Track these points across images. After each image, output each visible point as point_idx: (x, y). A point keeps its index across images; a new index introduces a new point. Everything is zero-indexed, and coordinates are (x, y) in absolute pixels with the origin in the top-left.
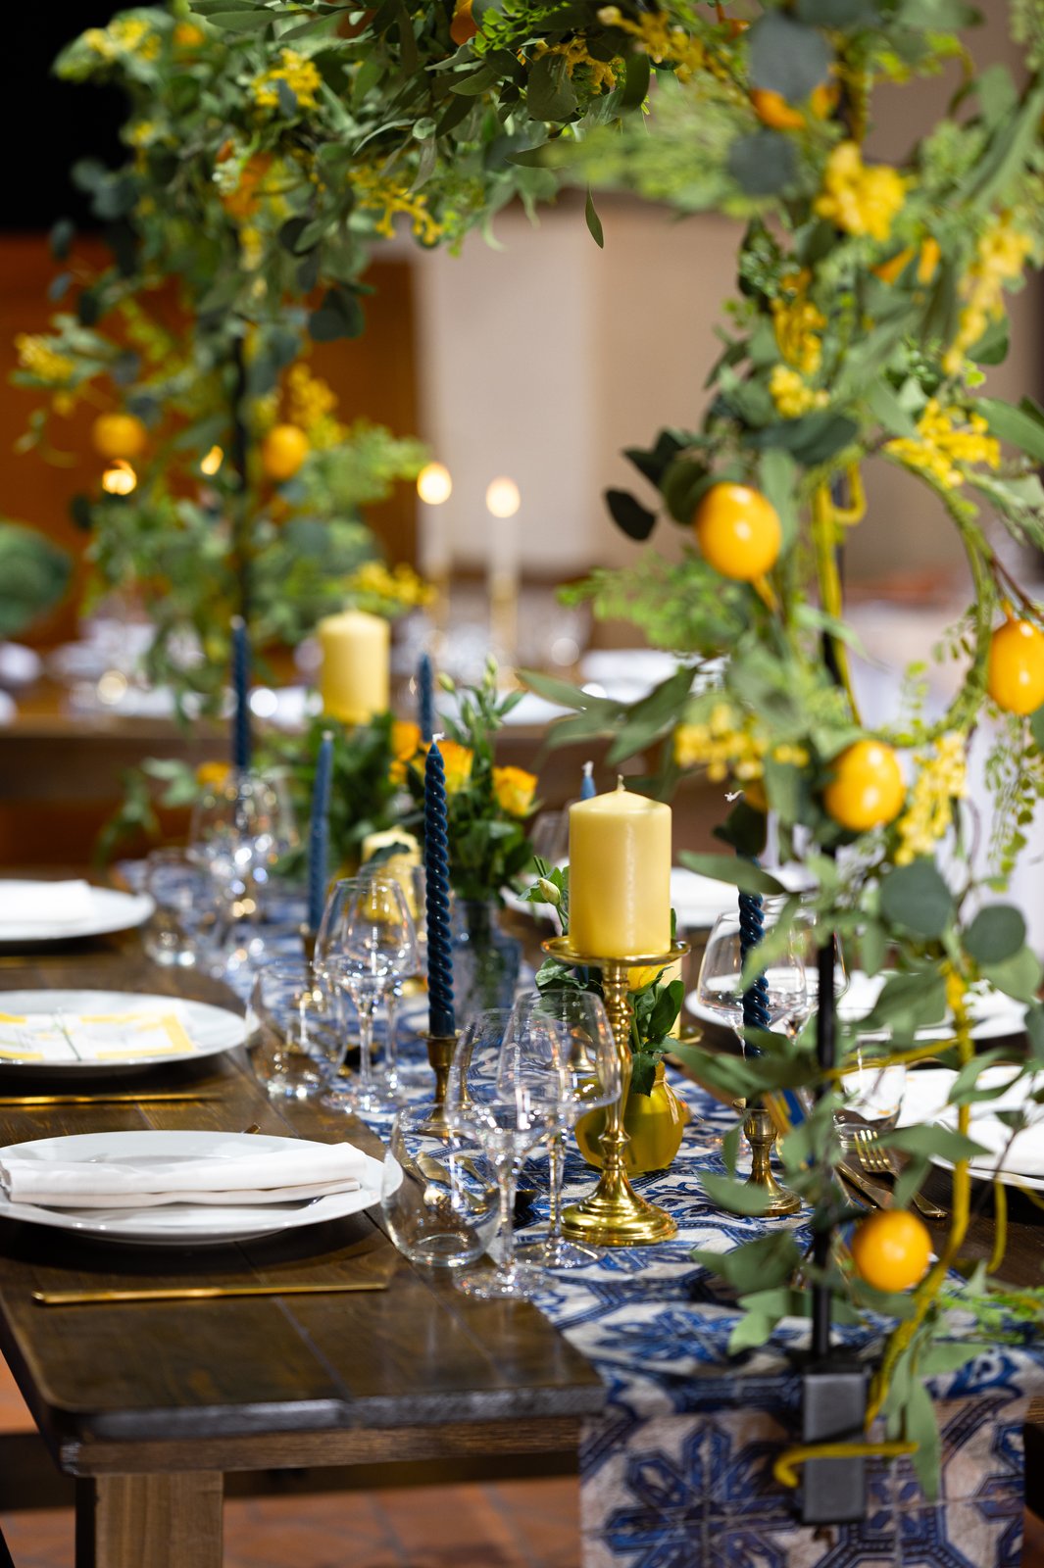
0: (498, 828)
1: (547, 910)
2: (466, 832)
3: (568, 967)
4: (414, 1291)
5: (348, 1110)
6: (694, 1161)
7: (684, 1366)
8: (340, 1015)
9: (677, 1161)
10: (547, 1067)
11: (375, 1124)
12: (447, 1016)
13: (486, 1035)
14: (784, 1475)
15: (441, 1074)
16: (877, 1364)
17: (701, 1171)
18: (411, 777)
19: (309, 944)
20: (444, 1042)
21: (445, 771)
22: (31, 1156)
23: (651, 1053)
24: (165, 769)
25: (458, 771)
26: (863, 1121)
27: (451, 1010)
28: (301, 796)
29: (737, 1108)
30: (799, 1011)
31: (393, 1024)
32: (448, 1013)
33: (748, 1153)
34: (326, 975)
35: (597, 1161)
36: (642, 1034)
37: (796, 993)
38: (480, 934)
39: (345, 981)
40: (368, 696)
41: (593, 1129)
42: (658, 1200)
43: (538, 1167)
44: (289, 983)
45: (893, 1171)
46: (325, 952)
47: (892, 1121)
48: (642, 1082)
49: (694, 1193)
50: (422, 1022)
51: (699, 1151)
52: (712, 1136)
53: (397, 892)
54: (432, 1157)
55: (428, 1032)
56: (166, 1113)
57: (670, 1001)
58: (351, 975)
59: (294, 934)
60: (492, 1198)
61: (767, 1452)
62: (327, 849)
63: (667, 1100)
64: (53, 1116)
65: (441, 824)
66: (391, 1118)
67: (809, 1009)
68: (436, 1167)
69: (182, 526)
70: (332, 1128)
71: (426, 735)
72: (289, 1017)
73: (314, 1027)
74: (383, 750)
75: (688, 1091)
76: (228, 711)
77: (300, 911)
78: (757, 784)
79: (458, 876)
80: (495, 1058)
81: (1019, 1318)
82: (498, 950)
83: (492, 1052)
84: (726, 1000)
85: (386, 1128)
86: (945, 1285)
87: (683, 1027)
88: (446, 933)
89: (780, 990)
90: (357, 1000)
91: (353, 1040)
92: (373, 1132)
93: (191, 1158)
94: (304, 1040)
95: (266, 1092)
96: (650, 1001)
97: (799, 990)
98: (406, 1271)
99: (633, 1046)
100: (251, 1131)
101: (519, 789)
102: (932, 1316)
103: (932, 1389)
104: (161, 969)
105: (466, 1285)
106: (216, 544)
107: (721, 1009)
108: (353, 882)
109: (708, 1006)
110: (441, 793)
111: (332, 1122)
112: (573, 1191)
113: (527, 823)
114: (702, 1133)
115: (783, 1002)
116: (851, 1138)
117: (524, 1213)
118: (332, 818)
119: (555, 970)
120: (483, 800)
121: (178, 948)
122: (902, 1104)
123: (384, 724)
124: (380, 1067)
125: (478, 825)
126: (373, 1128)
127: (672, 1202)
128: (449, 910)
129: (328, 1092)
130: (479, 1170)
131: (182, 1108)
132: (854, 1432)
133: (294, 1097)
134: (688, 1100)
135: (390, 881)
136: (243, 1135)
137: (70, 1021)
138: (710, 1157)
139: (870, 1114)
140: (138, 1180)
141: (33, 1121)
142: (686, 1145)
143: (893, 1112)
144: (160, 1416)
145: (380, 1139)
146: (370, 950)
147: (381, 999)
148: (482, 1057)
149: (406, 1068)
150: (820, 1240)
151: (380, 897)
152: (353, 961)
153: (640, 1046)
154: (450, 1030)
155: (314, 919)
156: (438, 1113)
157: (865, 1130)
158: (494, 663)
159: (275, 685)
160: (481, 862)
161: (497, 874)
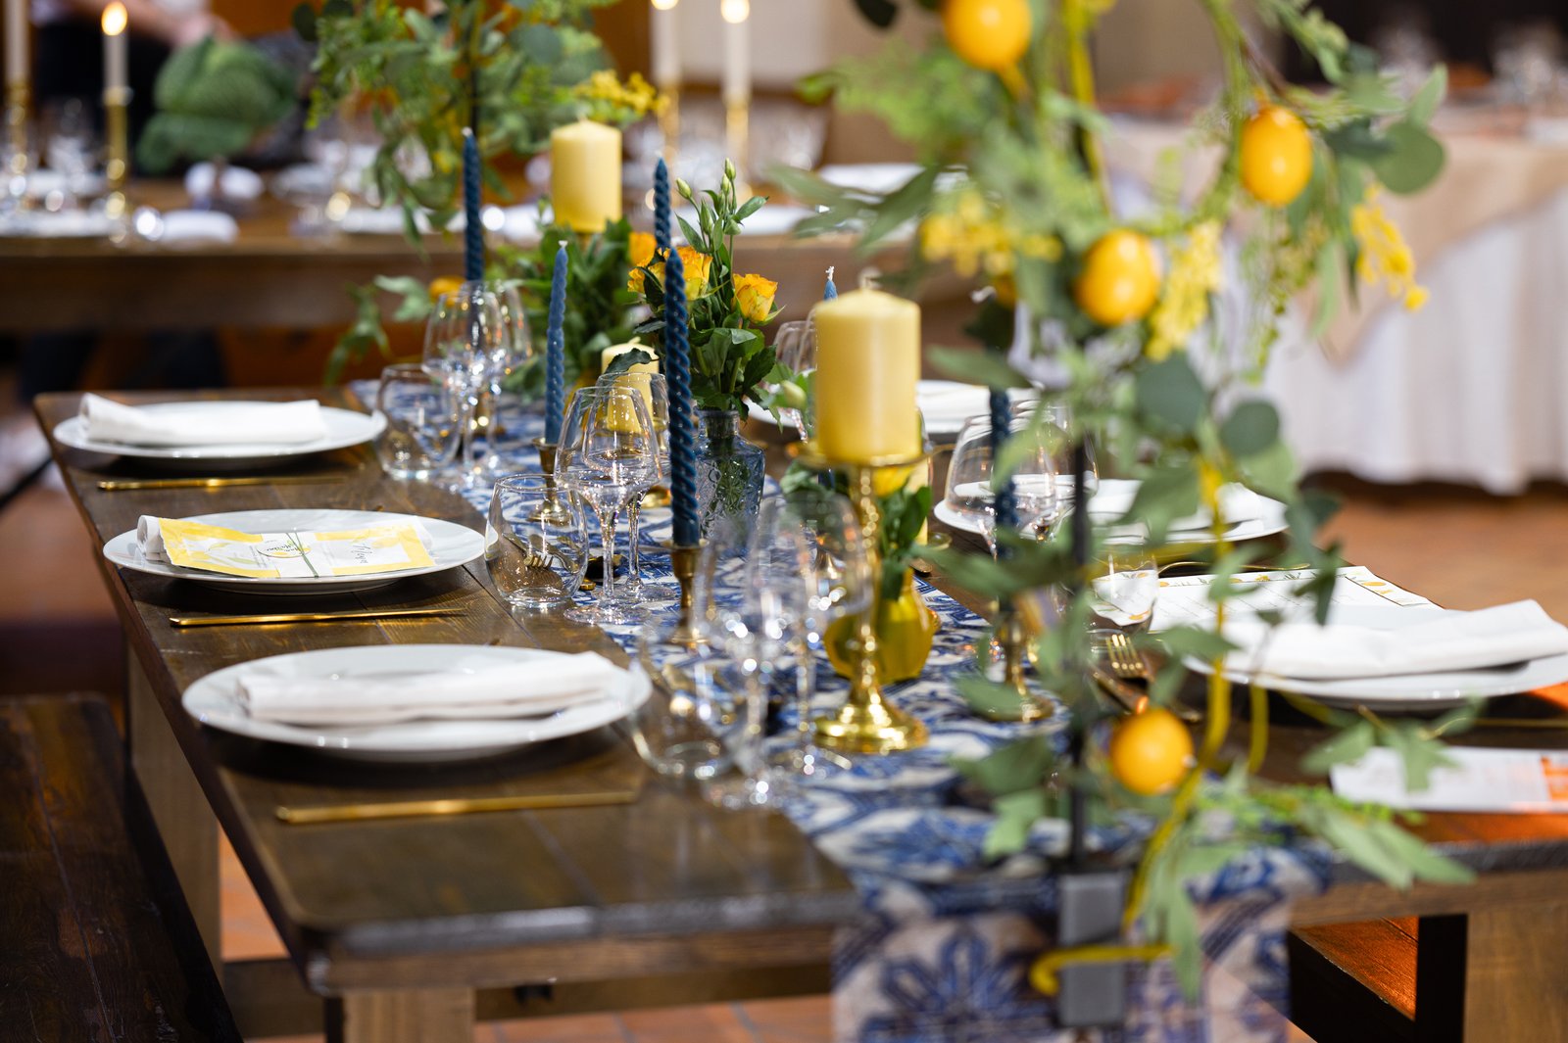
0: (738, 335)
1: (791, 419)
2: (707, 339)
3: (813, 472)
4: (664, 802)
5: (591, 622)
6: (944, 668)
7: (940, 872)
8: (581, 527)
9: (927, 669)
10: (796, 574)
11: (620, 636)
12: (691, 526)
13: (731, 544)
14: (1042, 979)
15: (686, 584)
16: (1135, 869)
17: (953, 680)
18: (649, 284)
19: (547, 457)
20: (689, 552)
21: (685, 275)
22: (269, 672)
23: (899, 559)
24: (398, 285)
25: (697, 278)
26: (1115, 626)
27: (694, 518)
28: (536, 309)
29: (986, 615)
30: (1050, 515)
31: (635, 537)
32: (692, 522)
33: (999, 660)
34: (566, 486)
35: (845, 669)
36: (890, 541)
37: (1046, 497)
38: (721, 443)
39: (586, 492)
40: (602, 205)
41: (840, 638)
42: (909, 708)
43: (786, 677)
44: (530, 496)
45: (1146, 674)
46: (564, 464)
47: (1144, 625)
48: (891, 588)
49: (945, 700)
50: (667, 534)
51: (949, 659)
52: (961, 643)
53: (637, 401)
54: (678, 668)
55: (672, 542)
56: (407, 629)
57: (918, 507)
58: (593, 486)
59: (531, 449)
60: (741, 709)
61: (1023, 958)
62: (564, 360)
63: (915, 606)
64: (291, 634)
65: (682, 329)
66: (636, 630)
67: (1059, 513)
68: (682, 678)
69: (410, 34)
70: (576, 640)
71: (662, 242)
72: (529, 531)
73: (554, 541)
74: (620, 258)
75: (937, 600)
76: (459, 222)
77: (538, 425)
78: (1007, 280)
79: (699, 384)
80: (741, 567)
81: (1279, 818)
82: (740, 459)
83: (737, 562)
84: (976, 505)
85: (630, 640)
86: (1202, 788)
87: (930, 535)
88: (688, 441)
89: (1029, 495)
90: (598, 511)
91: (595, 553)
92: (617, 644)
93: (433, 672)
94: (544, 553)
95: (508, 605)
96: (898, 506)
97: (1049, 494)
98: (655, 782)
99: (881, 552)
100: (494, 643)
101: (759, 296)
102: (1190, 817)
103: (1191, 892)
104: (397, 485)
105: (716, 795)
106: (442, 54)
107: (970, 515)
108: (593, 391)
109: (956, 511)
110: (681, 298)
111: (575, 634)
112: (823, 700)
113: (769, 330)
114: (951, 640)
115: (1032, 507)
116: (1103, 644)
117: (774, 723)
118: (568, 328)
119: (800, 477)
120: (723, 306)
121: (414, 466)
122: (1155, 607)
123: (619, 234)
124: (623, 579)
125: (719, 331)
126: (617, 640)
127: (923, 710)
128: (693, 418)
129: (570, 605)
130: (729, 679)
131: (422, 623)
132: (1111, 936)
133: (536, 611)
134: (938, 609)
135: (630, 390)
136: (486, 649)
137: (306, 539)
138: (960, 664)
139: (1122, 620)
140: (381, 694)
141: (271, 639)
142: (935, 653)
143: (1145, 617)
144: (408, 931)
145: (624, 651)
146: (611, 460)
147: (623, 509)
148: (727, 568)
149: (649, 580)
150: (1075, 742)
151: (620, 407)
152: (594, 471)
153: (888, 552)
154: (695, 540)
155: (551, 432)
156: (684, 623)
157: (1118, 635)
158: (731, 167)
159: (504, 205)
160: (722, 370)
161: (738, 383)
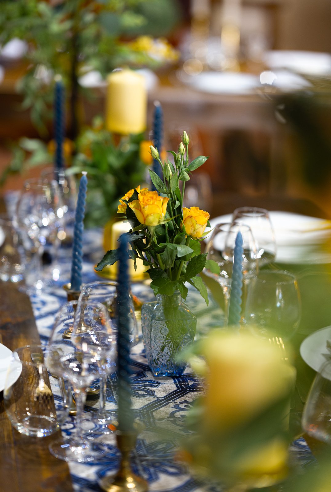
0: (182, 250)
25: (157, 213)
101: (197, 224)
160: (173, 266)
161: (182, 273)
